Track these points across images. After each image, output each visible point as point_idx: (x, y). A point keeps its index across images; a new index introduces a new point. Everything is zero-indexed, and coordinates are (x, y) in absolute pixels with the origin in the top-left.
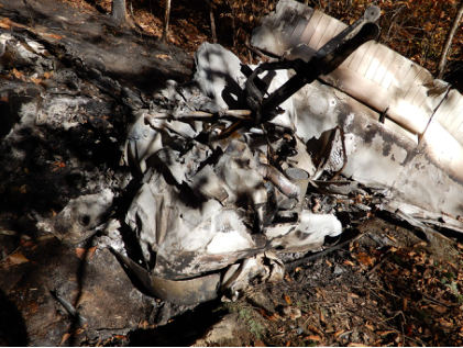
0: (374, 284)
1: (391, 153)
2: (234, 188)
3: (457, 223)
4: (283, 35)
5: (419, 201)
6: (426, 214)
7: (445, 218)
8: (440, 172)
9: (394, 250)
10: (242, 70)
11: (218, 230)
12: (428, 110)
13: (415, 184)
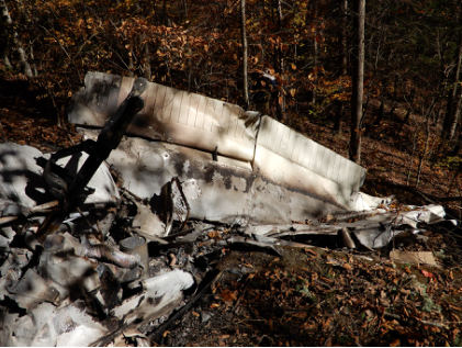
0: (242, 317)
1: (232, 185)
2: (63, 282)
3: (307, 227)
4: (99, 107)
5: (271, 219)
6: (279, 228)
7: (295, 226)
8: (279, 188)
9: (252, 276)
10: (38, 164)
11: (61, 333)
12: (250, 138)
13: (262, 206)
